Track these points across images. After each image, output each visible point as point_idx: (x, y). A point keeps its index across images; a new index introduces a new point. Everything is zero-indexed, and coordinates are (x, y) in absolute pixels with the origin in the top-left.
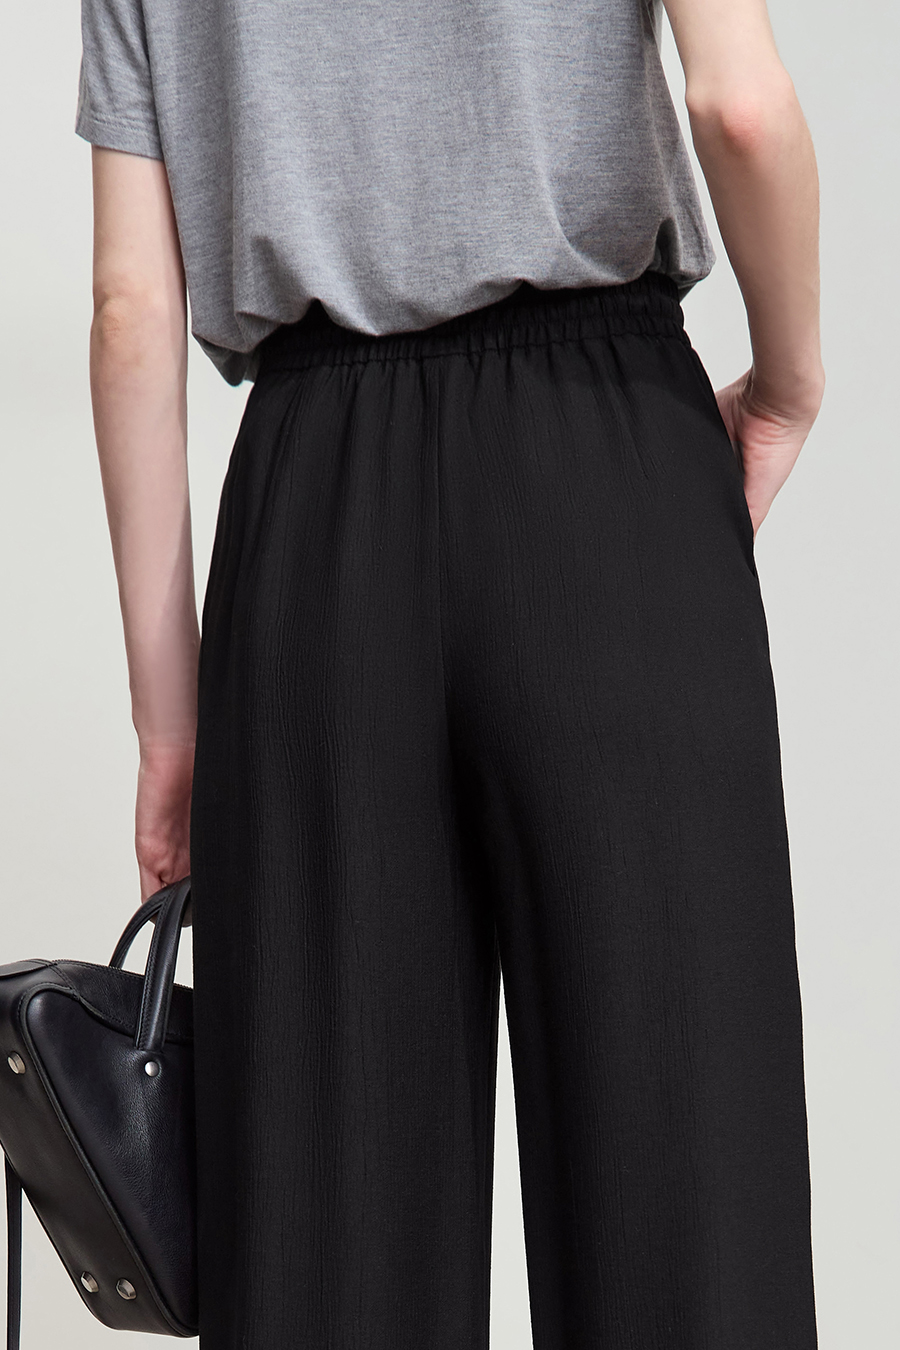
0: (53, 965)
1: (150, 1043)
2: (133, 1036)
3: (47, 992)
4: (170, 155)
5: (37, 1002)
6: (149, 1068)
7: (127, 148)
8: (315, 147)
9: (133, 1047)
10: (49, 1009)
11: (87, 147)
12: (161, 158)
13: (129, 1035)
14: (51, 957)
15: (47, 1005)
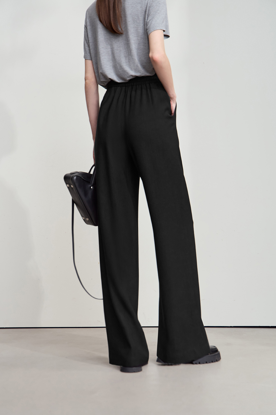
0: (78, 172)
1: (92, 184)
2: (90, 183)
3: (76, 176)
4: (92, 59)
5: (75, 178)
6: (92, 187)
7: (88, 59)
8: (109, 57)
9: (89, 184)
10: (77, 178)
11: (84, 59)
12: (92, 60)
13: (89, 182)
14: (78, 171)
15: (76, 178)
